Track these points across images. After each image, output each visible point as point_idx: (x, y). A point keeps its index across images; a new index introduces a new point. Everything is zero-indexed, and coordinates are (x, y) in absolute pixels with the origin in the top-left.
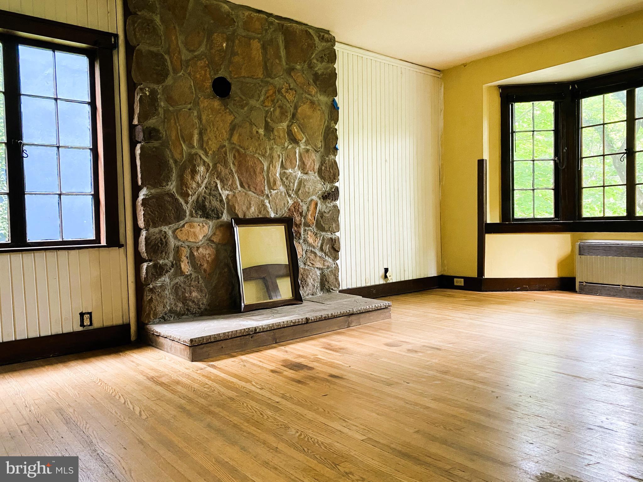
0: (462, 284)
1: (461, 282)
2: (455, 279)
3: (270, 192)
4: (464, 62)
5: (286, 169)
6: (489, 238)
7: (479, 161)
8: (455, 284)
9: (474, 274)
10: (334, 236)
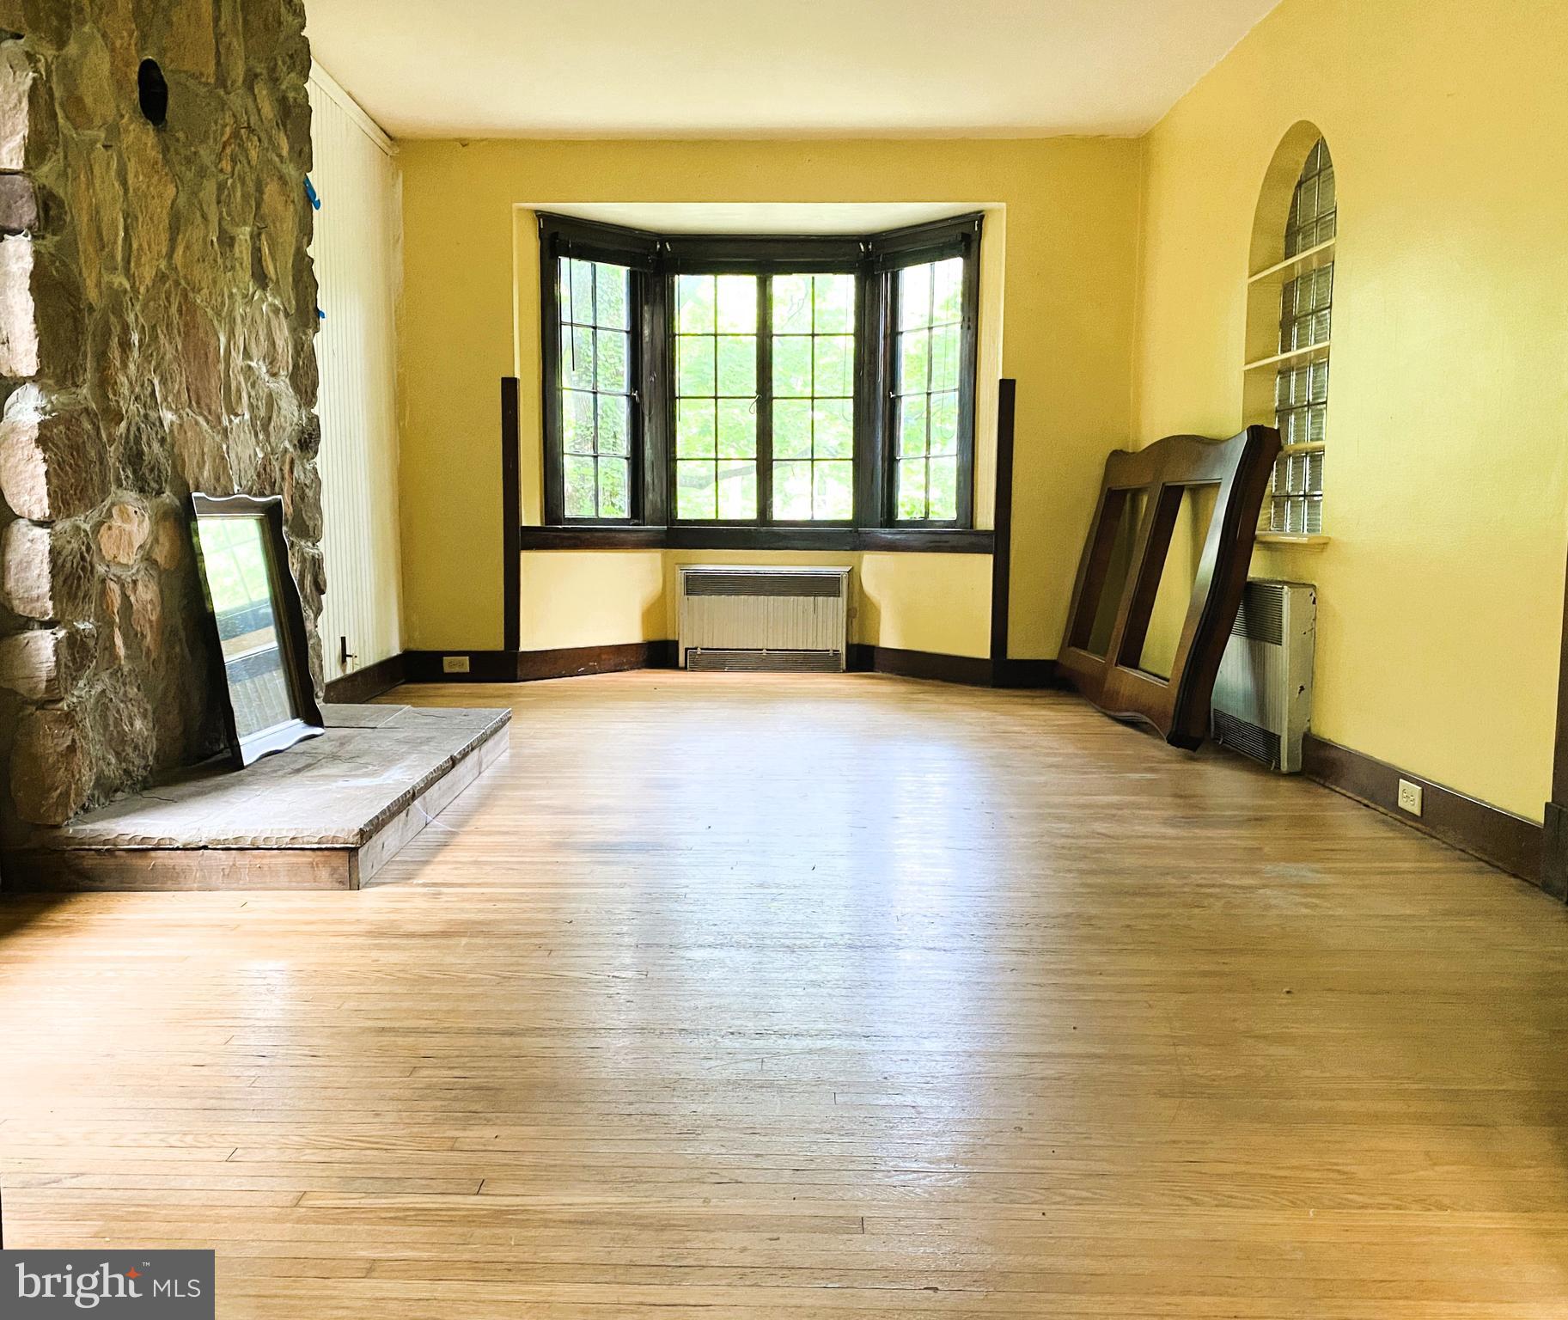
0: (467, 669)
1: (464, 665)
2: (446, 659)
3: (231, 421)
4: (463, 135)
5: (252, 360)
6: (531, 561)
7: (504, 380)
8: (447, 669)
9: (497, 643)
10: (316, 552)
